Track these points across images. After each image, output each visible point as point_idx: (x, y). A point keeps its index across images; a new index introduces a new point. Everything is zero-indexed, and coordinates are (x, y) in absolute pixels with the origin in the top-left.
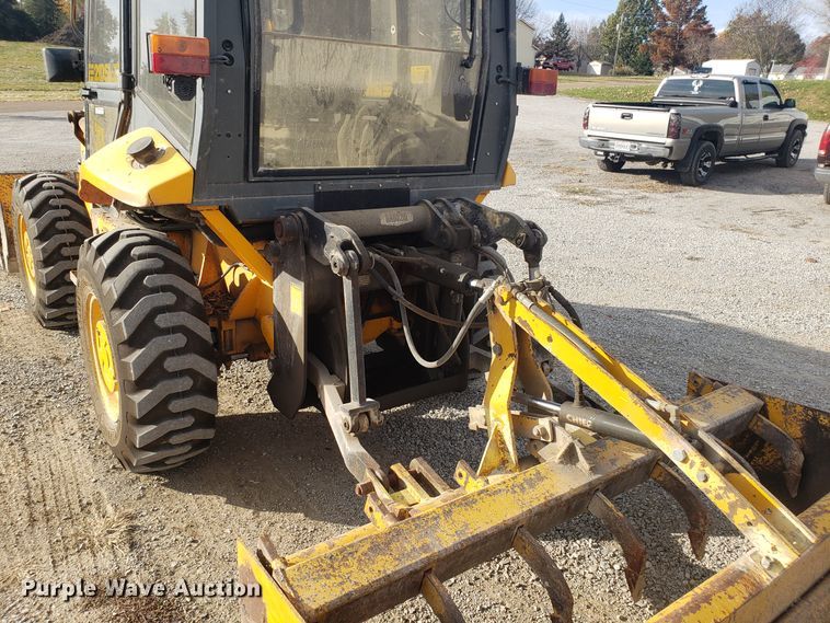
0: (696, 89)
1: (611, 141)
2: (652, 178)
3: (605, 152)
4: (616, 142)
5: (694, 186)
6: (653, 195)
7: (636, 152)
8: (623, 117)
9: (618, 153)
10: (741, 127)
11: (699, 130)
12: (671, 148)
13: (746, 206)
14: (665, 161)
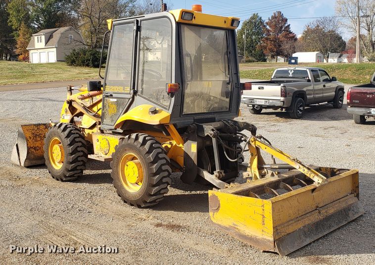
0: (291, 74)
1: (255, 100)
2: (277, 116)
3: (252, 105)
4: (257, 100)
5: (297, 119)
6: (278, 124)
7: (268, 104)
8: (259, 88)
9: (259, 105)
10: (314, 90)
11: (295, 92)
12: (283, 102)
13: (321, 126)
14: (282, 108)
